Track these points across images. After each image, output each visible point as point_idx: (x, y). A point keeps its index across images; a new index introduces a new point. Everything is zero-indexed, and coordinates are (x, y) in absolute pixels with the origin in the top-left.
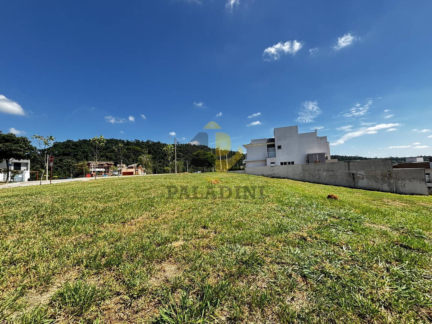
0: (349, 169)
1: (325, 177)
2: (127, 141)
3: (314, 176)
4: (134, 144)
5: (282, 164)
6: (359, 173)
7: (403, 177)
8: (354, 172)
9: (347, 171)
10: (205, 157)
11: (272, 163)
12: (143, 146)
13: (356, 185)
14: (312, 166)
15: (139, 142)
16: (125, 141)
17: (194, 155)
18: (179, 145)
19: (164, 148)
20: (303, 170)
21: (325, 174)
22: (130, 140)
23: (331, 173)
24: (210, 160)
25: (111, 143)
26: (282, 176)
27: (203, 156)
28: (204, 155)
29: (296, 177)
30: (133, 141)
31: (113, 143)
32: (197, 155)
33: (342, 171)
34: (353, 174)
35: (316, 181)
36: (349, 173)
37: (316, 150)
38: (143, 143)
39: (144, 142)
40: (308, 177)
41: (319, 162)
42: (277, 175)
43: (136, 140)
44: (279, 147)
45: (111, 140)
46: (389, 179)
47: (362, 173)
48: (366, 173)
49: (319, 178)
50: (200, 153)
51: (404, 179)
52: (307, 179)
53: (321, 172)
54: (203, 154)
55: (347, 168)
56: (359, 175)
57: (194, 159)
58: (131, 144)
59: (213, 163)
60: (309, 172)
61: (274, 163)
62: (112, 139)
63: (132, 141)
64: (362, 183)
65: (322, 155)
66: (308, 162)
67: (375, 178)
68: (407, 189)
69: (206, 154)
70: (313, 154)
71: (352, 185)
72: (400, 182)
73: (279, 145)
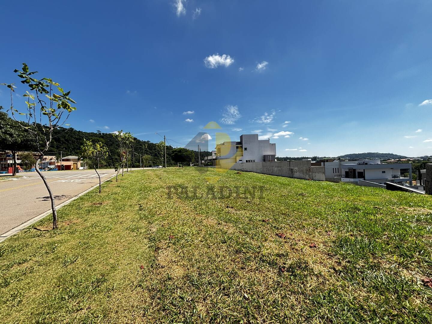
0: (290, 166)
1: (276, 171)
3: (270, 170)
5: (247, 161)
6: (295, 168)
7: (315, 171)
8: (292, 168)
9: (289, 167)
11: (240, 161)
13: (293, 176)
14: (268, 163)
18: (101, 134)
20: (263, 166)
21: (276, 169)
23: (279, 168)
26: (249, 170)
29: (258, 171)
33: (285, 167)
34: (292, 169)
35: (271, 174)
36: (290, 169)
37: (269, 153)
40: (266, 171)
41: (272, 161)
42: (245, 170)
44: (246, 149)
46: (309, 172)
47: (296, 168)
48: (298, 168)
49: (273, 172)
51: (315, 173)
52: (265, 173)
53: (274, 168)
55: (289, 166)
56: (295, 170)
60: (266, 168)
61: (241, 161)
64: (296, 174)
65: (273, 156)
66: (264, 160)
67: (302, 171)
68: (316, 178)
70: (268, 155)
71: (291, 176)
72: (314, 174)
73: (246, 147)
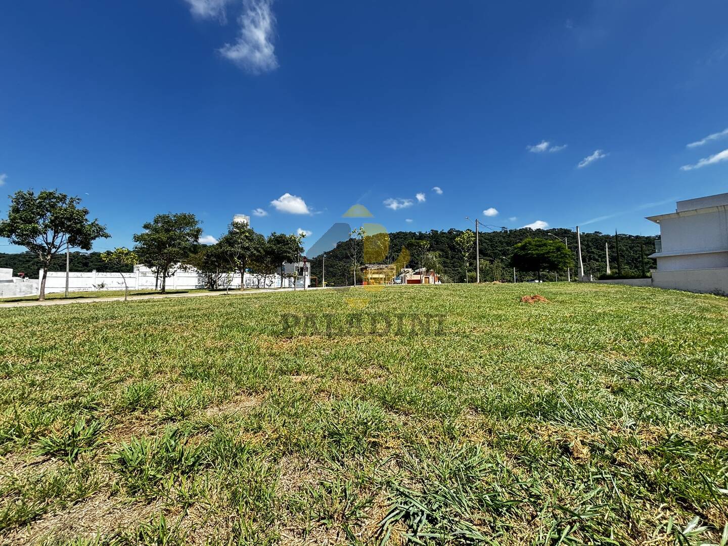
2: (420, 234)
4: (429, 237)
10: (543, 250)
12: (443, 239)
15: (437, 234)
16: (417, 233)
17: (518, 248)
18: (506, 232)
19: (458, 239)
22: (423, 232)
24: (553, 257)
25: (399, 237)
27: (537, 250)
28: (540, 246)
30: (428, 233)
31: (401, 238)
32: (523, 248)
38: (442, 234)
39: (445, 233)
43: (432, 230)
45: (398, 233)
50: (530, 243)
54: (536, 245)
57: (516, 255)
58: (425, 237)
59: (560, 262)
62: (400, 232)
63: (426, 232)
69: (545, 245)
